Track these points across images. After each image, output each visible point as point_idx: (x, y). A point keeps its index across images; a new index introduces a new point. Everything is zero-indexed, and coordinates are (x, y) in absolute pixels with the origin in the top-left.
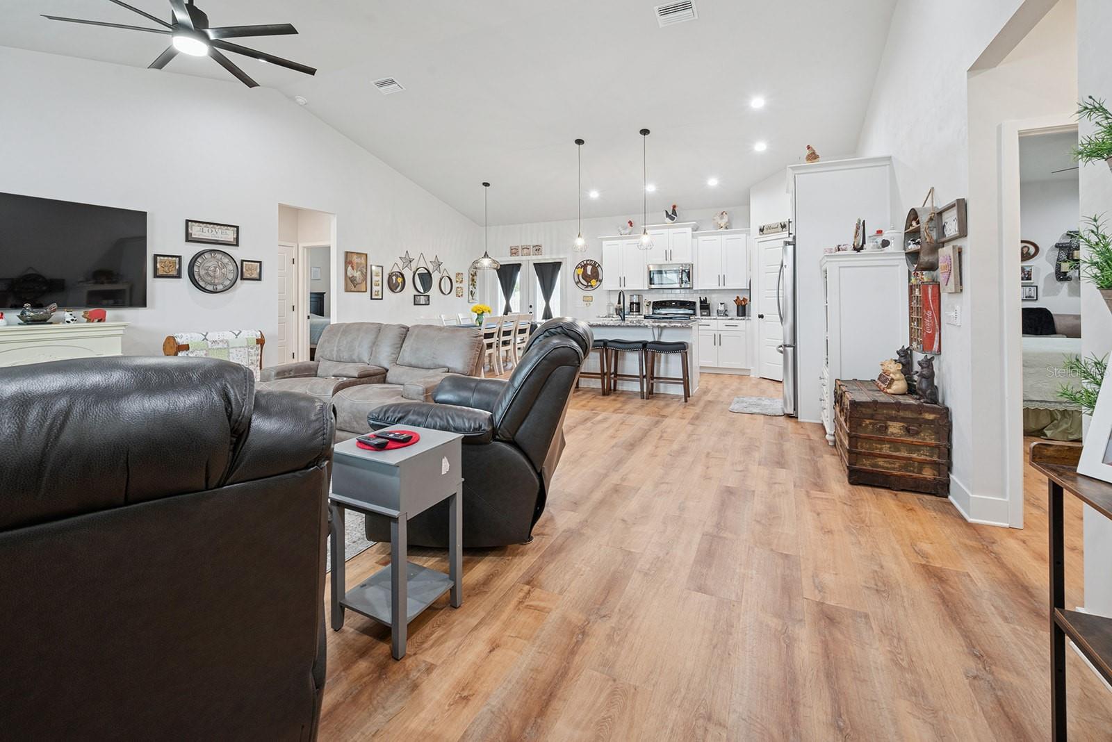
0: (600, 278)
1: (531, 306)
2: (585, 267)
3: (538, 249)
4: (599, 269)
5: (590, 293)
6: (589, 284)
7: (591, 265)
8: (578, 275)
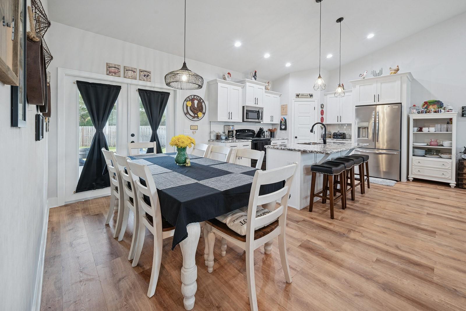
0: (204, 111)
1: (133, 135)
2: (192, 100)
3: (146, 75)
4: (203, 104)
5: (196, 123)
6: (196, 115)
7: (197, 99)
8: (187, 106)
